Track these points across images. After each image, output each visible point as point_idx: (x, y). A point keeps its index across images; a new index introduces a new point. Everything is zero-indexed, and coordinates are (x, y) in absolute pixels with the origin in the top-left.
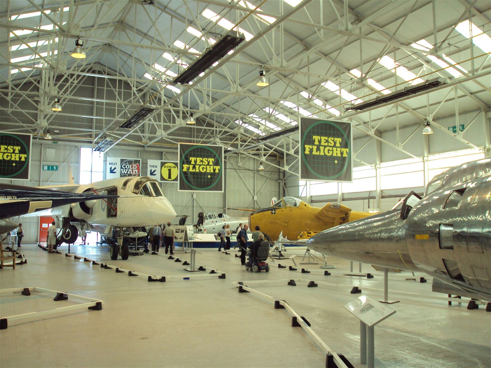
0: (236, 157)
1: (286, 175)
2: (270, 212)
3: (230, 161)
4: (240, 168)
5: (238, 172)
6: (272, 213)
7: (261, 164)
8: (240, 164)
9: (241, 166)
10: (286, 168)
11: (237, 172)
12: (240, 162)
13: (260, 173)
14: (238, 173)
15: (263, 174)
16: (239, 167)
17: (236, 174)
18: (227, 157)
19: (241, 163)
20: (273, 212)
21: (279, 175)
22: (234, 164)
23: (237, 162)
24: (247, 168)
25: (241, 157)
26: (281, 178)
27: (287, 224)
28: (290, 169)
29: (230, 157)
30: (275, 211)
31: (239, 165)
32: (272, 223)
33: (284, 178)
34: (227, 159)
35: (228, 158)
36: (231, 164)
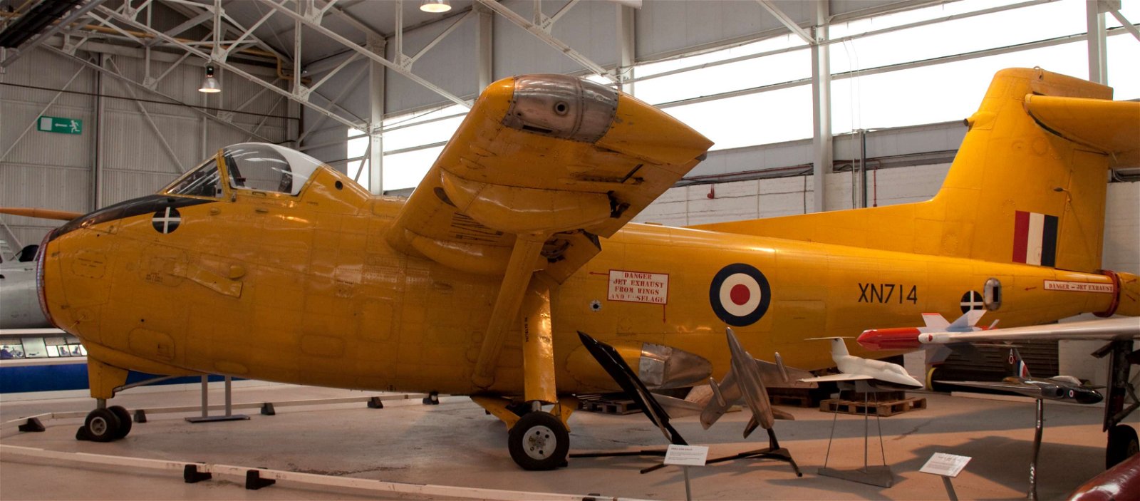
0: (137, 59)
1: (306, 123)
2: (149, 219)
3: (114, 70)
4: (149, 98)
5: (143, 110)
6: (159, 227)
7: (210, 73)
8: (150, 83)
9: (153, 88)
10: (301, 94)
11: (139, 110)
12: (152, 75)
13: (218, 117)
14: (143, 114)
15: (229, 121)
16: (148, 92)
17: (137, 117)
18: (105, 58)
19: (152, 80)
20: (167, 220)
21: (285, 128)
22: (131, 84)
23: (140, 77)
24: (177, 99)
25: (152, 61)
26: (289, 138)
27: (234, 288)
28: (312, 98)
29: (114, 56)
30: (174, 214)
31: (144, 84)
32: (158, 280)
33: (299, 136)
34: (104, 63)
35: (108, 60)
36: (119, 80)
